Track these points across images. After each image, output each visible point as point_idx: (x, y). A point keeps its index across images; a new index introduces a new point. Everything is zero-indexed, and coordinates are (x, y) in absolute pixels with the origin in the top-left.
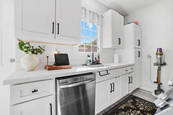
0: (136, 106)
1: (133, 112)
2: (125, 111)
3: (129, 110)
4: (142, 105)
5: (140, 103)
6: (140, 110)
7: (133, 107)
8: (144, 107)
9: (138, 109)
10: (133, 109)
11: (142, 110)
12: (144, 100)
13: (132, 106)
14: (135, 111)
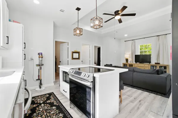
0: (37, 103)
1: (40, 108)
2: (35, 112)
3: (36, 109)
4: (39, 100)
5: (37, 100)
6: (42, 103)
7: (36, 105)
8: (42, 100)
9: (40, 104)
10: (38, 106)
11: (43, 102)
12: (36, 96)
13: (34, 105)
14: (40, 106)
